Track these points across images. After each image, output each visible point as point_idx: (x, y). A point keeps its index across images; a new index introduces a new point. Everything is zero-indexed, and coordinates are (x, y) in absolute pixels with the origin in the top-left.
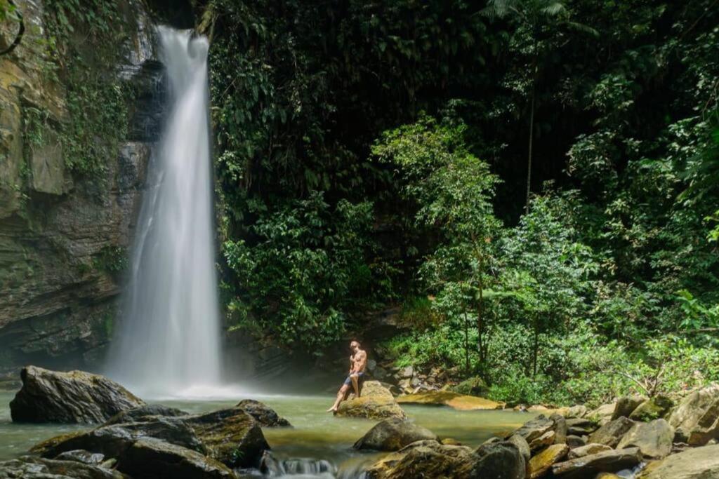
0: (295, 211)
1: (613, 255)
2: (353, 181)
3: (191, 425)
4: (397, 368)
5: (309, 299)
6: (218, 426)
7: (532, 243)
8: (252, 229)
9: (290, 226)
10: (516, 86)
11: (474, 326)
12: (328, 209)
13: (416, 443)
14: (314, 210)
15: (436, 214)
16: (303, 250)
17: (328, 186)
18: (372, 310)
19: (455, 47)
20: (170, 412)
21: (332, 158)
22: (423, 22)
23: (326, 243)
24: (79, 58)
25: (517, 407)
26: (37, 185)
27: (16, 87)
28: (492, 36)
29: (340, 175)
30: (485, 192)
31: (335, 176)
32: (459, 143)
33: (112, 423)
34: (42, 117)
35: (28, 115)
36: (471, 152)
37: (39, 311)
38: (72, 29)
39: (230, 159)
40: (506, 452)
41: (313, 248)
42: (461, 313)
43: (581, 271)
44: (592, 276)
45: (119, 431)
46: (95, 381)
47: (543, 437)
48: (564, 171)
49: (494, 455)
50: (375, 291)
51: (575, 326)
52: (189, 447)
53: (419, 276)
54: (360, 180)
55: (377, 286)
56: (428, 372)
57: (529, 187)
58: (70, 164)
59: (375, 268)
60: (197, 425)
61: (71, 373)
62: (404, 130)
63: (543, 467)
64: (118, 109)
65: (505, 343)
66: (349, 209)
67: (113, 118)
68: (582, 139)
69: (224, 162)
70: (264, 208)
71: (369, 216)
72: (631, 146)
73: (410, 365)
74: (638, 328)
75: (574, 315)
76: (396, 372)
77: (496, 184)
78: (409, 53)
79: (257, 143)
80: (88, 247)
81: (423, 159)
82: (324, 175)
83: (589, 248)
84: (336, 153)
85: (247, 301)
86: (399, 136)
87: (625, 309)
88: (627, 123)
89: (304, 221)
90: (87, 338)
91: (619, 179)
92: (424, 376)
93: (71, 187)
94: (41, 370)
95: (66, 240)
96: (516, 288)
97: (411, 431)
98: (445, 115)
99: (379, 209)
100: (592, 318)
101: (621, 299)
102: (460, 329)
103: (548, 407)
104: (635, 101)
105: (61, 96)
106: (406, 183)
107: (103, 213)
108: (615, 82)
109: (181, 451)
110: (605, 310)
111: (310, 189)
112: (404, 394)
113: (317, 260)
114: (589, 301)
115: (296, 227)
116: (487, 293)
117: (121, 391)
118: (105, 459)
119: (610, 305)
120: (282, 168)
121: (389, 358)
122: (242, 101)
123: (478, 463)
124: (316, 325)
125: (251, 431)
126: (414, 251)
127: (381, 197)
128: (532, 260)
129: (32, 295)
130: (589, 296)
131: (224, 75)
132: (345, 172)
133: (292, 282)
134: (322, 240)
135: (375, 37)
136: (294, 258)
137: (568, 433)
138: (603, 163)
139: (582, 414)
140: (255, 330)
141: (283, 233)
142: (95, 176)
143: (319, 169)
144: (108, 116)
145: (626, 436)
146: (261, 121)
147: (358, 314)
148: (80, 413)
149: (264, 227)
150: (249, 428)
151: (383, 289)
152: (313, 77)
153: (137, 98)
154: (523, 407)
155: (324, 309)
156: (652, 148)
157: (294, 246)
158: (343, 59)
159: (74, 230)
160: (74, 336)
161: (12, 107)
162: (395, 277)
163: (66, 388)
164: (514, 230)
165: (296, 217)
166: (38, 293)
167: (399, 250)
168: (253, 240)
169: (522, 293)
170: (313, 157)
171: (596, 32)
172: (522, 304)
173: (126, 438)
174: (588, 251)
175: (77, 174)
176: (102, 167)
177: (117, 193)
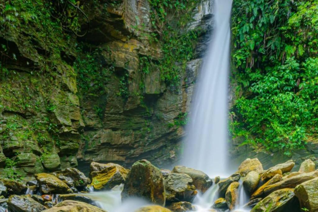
26: (147, 91)
27: (136, 50)
34: (149, 60)
35: (142, 61)
58: (163, 78)
67: (184, 51)
80: (172, 115)
90: (173, 157)
93: (164, 89)
95: (163, 114)
107: (178, 98)
142: (175, 81)
159: (166, 109)
160: (168, 157)
161: (134, 59)
166: (152, 139)
175: (167, 83)
176: (178, 76)
177: (185, 87)
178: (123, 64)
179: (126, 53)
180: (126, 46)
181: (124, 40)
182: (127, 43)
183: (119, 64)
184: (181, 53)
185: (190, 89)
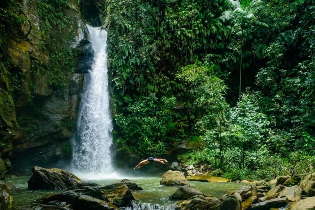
0: (144, 101)
1: (275, 117)
2: (168, 89)
3: (102, 190)
4: (187, 166)
5: (150, 137)
6: (113, 190)
7: (242, 113)
8: (126, 109)
9: (142, 107)
10: (235, 48)
11: (218, 148)
12: (157, 100)
13: (195, 196)
14: (152, 101)
15: (202, 102)
16: (147, 117)
17: (157, 90)
18: (176, 142)
19: (209, 32)
20: (93, 185)
21: (159, 79)
22: (195, 22)
23: (157, 114)
24: (54, 39)
25: (236, 181)
26: (37, 91)
27: (29, 52)
28: (224, 28)
29: (162, 86)
30: (222, 92)
31: (160, 87)
32: (211, 72)
33: (70, 189)
34: (40, 64)
35: (34, 63)
36: (216, 76)
37: (39, 144)
38: (51, 27)
39: (117, 80)
40: (232, 200)
41: (151, 116)
42: (212, 143)
43: (262, 124)
44: (267, 127)
45: (72, 192)
46: (62, 172)
47: (247, 193)
48: (254, 83)
49: (227, 201)
50: (177, 134)
51: (260, 147)
52: (101, 199)
53: (195, 127)
54: (170, 88)
55: (178, 132)
56: (199, 167)
57: (240, 90)
58: (51, 83)
59: (177, 125)
60: (104, 190)
61: (52, 169)
62: (189, 67)
63: (247, 206)
64: (70, 60)
65: (231, 155)
66: (166, 100)
67: (68, 64)
68: (262, 70)
69: (114, 81)
70: (131, 100)
71: (174, 103)
72: (283, 72)
73: (192, 164)
74: (286, 148)
75: (260, 143)
76: (186, 167)
77: (227, 89)
78: (190, 35)
79: (128, 73)
80: (59, 117)
81: (197, 79)
82: (156, 86)
83: (265, 115)
84: (160, 77)
85: (124, 139)
86: (187, 69)
87: (281, 140)
88: (281, 63)
89: (148, 105)
90: (59, 154)
91: (278, 86)
92: (198, 169)
93: (51, 93)
94: (40, 168)
95: (50, 114)
96: (235, 132)
97: (193, 191)
98: (205, 60)
99: (178, 99)
100: (267, 144)
101: (279, 136)
102: (212, 149)
103: (249, 181)
104: (284, 54)
105: (47, 55)
106: (190, 89)
107: (65, 103)
108: (276, 46)
109: (98, 201)
110: (272, 141)
111: (149, 92)
112: (189, 176)
113: (153, 121)
114: (265, 137)
115: (144, 108)
116: (223, 134)
117: (73, 176)
118: (67, 204)
119: (274, 139)
120: (138, 84)
121: (183, 161)
122: (121, 57)
123: (220, 205)
124: (153, 148)
125: (127, 192)
126: (193, 117)
127: (179, 95)
128: (242, 120)
130: (266, 135)
131: (114, 45)
132: (164, 85)
133: (143, 131)
134: (155, 113)
135: (176, 29)
136: (143, 121)
137: (258, 191)
138: (271, 79)
139: (263, 184)
140: (128, 151)
141: (139, 110)
142: (62, 88)
143: (153, 84)
144: (66, 63)
145: (281, 192)
146: (129, 64)
147: (170, 143)
148: (56, 185)
149: (131, 108)
150: (125, 191)
151: (180, 133)
152: (151, 46)
153: (78, 55)
154: (239, 181)
155: (156, 142)
156: (291, 73)
157: (144, 116)
158: (162, 38)
159: (53, 110)
160: (53, 154)
161: (27, 60)
162: (185, 128)
163: (51, 175)
164: (235, 108)
165: (144, 104)
166: (38, 136)
167: (187, 117)
168: (126, 113)
169: (238, 134)
170: (151, 79)
171: (267, 26)
172: (238, 138)
173: (75, 196)
174: (265, 116)
175: (54, 87)
176: (64, 84)
177: (70, 95)
178: (18, 63)
179: (20, 52)
180: (19, 45)
181: (18, 40)
182: (20, 43)
183: (14, 61)
184: (65, 65)
185: (75, 97)
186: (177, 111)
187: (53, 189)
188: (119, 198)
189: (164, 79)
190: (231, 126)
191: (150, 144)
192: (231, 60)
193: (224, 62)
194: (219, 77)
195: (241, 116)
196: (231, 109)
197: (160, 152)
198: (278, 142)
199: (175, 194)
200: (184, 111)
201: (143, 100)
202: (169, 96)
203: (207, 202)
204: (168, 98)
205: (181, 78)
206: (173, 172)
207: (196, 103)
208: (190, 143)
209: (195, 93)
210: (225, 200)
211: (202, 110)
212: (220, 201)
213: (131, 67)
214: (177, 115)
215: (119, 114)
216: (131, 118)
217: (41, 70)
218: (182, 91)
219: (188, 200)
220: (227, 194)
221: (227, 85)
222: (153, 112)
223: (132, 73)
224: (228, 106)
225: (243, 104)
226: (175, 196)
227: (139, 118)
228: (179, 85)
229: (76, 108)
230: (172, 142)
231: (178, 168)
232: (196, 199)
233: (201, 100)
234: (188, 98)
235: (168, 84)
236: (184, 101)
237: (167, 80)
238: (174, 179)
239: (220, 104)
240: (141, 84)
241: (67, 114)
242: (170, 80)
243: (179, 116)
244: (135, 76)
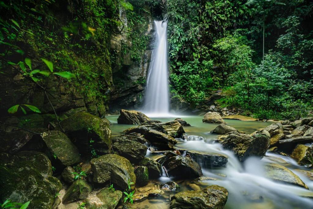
0: (190, 65)
1: (296, 71)
2: (207, 55)
3: (163, 126)
4: (221, 108)
5: (194, 89)
6: (171, 126)
7: (266, 69)
8: (178, 70)
9: (189, 69)
10: (258, 23)
11: (246, 95)
12: (200, 63)
13: (231, 132)
14: (196, 64)
15: (233, 63)
16: (192, 75)
17: (199, 57)
18: (213, 91)
19: (237, 15)
20: (157, 122)
21: (201, 49)
22: (227, 9)
23: (199, 72)
24: (135, 31)
25: (263, 120)
26: (125, 63)
27: (121, 40)
28: (249, 10)
29: (203, 54)
30: (249, 55)
31: (201, 54)
32: (240, 42)
33: (142, 125)
34: (126, 47)
35: (123, 47)
36: (244, 44)
37: (124, 95)
38: (134, 25)
39: (172, 52)
40: (263, 137)
41: (195, 74)
42: (242, 91)
43: (284, 77)
44: (288, 78)
45: (144, 127)
46: (138, 113)
47: (275, 131)
48: (276, 46)
49: (259, 138)
50: (214, 86)
51: (283, 94)
52: (163, 132)
53: (228, 81)
54: (209, 54)
55: (215, 84)
56: (232, 109)
57: (264, 52)
58: (132, 57)
59: (214, 79)
60: (165, 126)
61: (132, 111)
62: (222, 40)
63: (275, 141)
64: (144, 43)
65: (257, 100)
66: (205, 63)
67: (143, 45)
68: (282, 36)
69: (171, 53)
70: (181, 64)
71: (212, 64)
72: (300, 37)
73: (225, 107)
74: (307, 94)
75: (282, 90)
76: (221, 109)
77: (252, 53)
78: (223, 18)
79: (180, 47)
80: (136, 78)
81: (228, 47)
82: (198, 54)
83: (287, 69)
84: (202, 48)
85: (177, 90)
86: (221, 41)
87: (302, 88)
88: (298, 30)
89: (193, 67)
90: (135, 101)
91: (296, 47)
92: (231, 110)
93: (132, 63)
94: (125, 110)
95: (131, 76)
96: (261, 83)
97: (229, 128)
98: (235, 34)
99: (215, 62)
100: (289, 91)
101: (299, 85)
102: (242, 96)
103: (274, 120)
104: (301, 23)
105: (131, 41)
106: (223, 54)
107: (140, 69)
108: (293, 18)
109: (161, 134)
110: (294, 89)
111: (194, 58)
112: (224, 116)
113: (197, 78)
114: (287, 86)
115: (190, 69)
116: (251, 84)
117: (144, 116)
118: (141, 135)
119: (295, 87)
120: (186, 53)
121: (219, 105)
122: (176, 37)
123: (253, 140)
124: (196, 96)
125: (180, 128)
126: (226, 73)
127: (215, 59)
128: (266, 74)
129: (122, 90)
130: (287, 85)
131: (171, 31)
132: (204, 53)
133: (189, 84)
134: (198, 72)
135: (213, 15)
136: (190, 77)
137: (284, 130)
138: (290, 43)
139: (288, 123)
140: (179, 98)
141: (187, 71)
142: (138, 60)
143: (197, 53)
144: (142, 44)
145: (307, 131)
146: (181, 41)
147: (209, 92)
148: (134, 122)
149: (181, 69)
150: (179, 127)
151: (216, 85)
152: (195, 28)
153: (149, 39)
154: (265, 120)
155: (199, 91)
156: (308, 36)
157: (190, 74)
158: (204, 23)
159: (133, 74)
160: (132, 101)
161: (120, 45)
162: (220, 81)
163: (131, 115)
164: (259, 65)
165: (190, 66)
166: (124, 90)
167: (221, 73)
168: (178, 73)
169: (263, 84)
170: (195, 50)
171: (285, 4)
172: (263, 87)
173: (146, 129)
174: (286, 70)
175: (134, 60)
176: (140, 57)
177: (143, 64)
178: (115, 47)
179: (116, 41)
180: (116, 37)
181: (116, 34)
182: (116, 36)
183: (113, 47)
184: (141, 46)
185: (146, 65)
186: (214, 70)
187: (132, 124)
188: (175, 131)
189: (204, 49)
190: (257, 78)
191: (195, 93)
192: (256, 31)
193: (250, 34)
194: (246, 44)
195: (265, 71)
196: (256, 66)
197: (202, 99)
198: (299, 89)
199: (215, 130)
200: (219, 70)
201: (189, 63)
202: (207, 60)
203: (242, 137)
204: (208, 61)
205: (216, 48)
206: (212, 113)
207: (228, 64)
208: (224, 92)
209: (227, 57)
210: (257, 137)
211: (233, 68)
212: (252, 138)
213: (182, 43)
214: (214, 73)
215: (173, 74)
216: (181, 76)
217: (127, 50)
218: (217, 56)
219: (225, 135)
220: (257, 131)
221: (252, 49)
222: (196, 71)
223: (182, 47)
224: (254, 64)
225: (267, 62)
226: (215, 131)
227: (187, 76)
228: (215, 52)
229: (146, 72)
230: (211, 91)
231: (215, 110)
232: (232, 134)
233: (232, 61)
234: (222, 60)
235: (207, 52)
236: (219, 63)
237: (206, 49)
238: (213, 118)
239: (247, 64)
240: (188, 54)
241: (141, 75)
242: (209, 49)
243: (215, 73)
244: (184, 49)
